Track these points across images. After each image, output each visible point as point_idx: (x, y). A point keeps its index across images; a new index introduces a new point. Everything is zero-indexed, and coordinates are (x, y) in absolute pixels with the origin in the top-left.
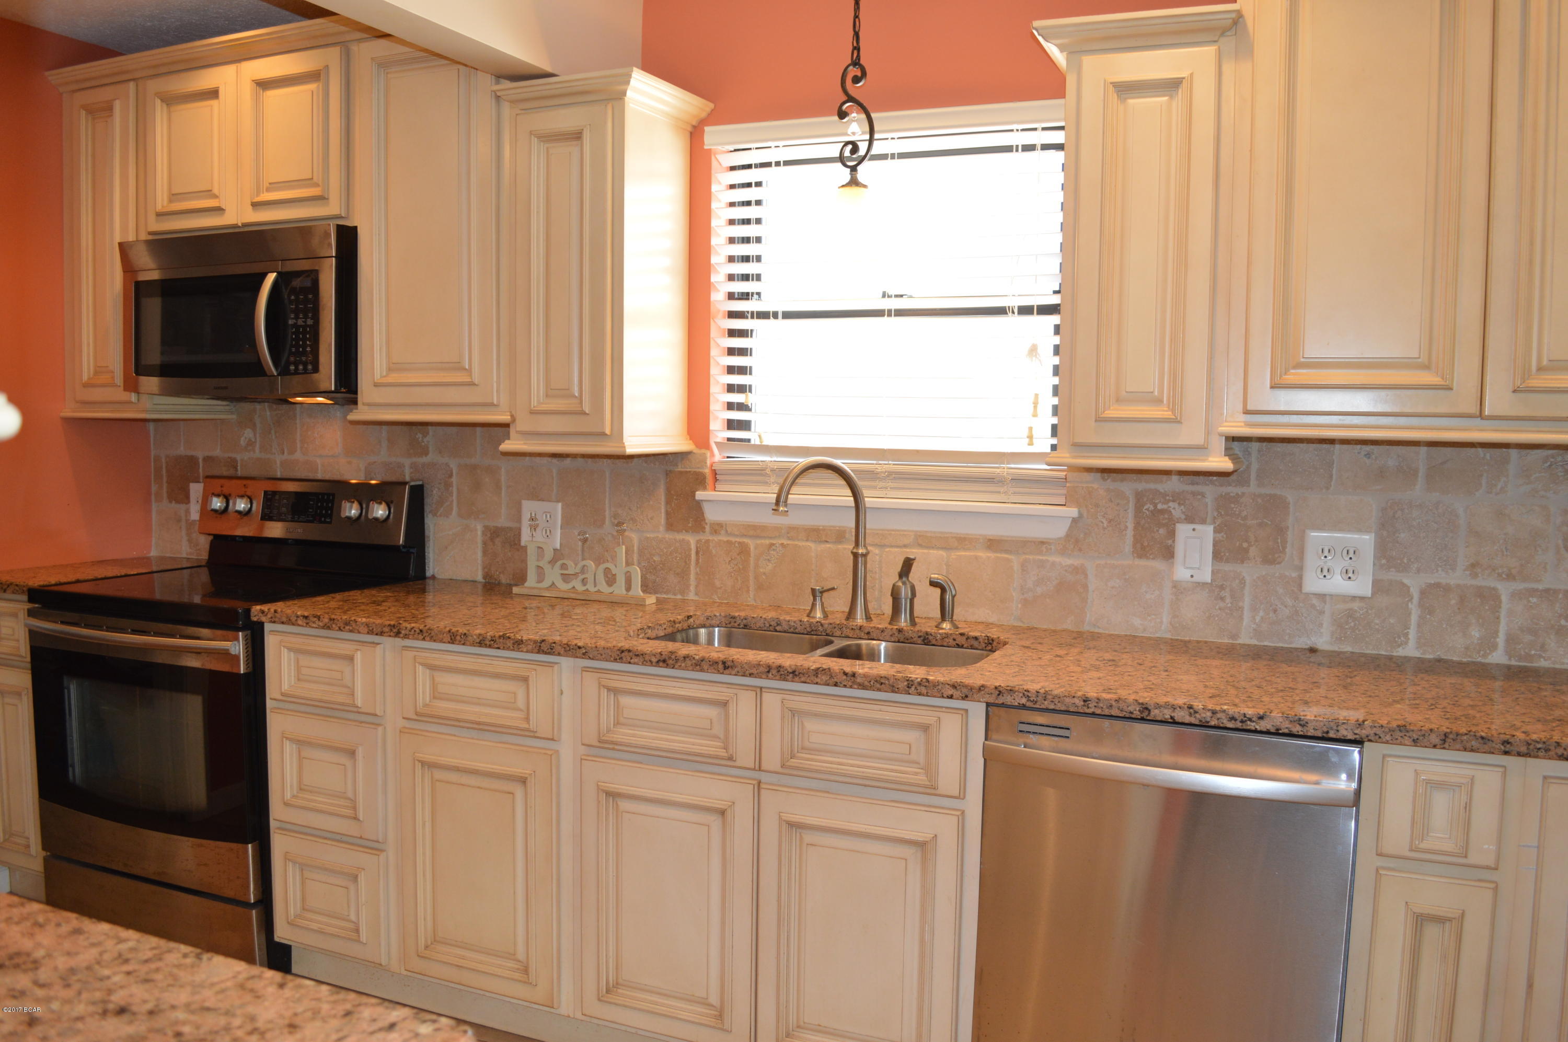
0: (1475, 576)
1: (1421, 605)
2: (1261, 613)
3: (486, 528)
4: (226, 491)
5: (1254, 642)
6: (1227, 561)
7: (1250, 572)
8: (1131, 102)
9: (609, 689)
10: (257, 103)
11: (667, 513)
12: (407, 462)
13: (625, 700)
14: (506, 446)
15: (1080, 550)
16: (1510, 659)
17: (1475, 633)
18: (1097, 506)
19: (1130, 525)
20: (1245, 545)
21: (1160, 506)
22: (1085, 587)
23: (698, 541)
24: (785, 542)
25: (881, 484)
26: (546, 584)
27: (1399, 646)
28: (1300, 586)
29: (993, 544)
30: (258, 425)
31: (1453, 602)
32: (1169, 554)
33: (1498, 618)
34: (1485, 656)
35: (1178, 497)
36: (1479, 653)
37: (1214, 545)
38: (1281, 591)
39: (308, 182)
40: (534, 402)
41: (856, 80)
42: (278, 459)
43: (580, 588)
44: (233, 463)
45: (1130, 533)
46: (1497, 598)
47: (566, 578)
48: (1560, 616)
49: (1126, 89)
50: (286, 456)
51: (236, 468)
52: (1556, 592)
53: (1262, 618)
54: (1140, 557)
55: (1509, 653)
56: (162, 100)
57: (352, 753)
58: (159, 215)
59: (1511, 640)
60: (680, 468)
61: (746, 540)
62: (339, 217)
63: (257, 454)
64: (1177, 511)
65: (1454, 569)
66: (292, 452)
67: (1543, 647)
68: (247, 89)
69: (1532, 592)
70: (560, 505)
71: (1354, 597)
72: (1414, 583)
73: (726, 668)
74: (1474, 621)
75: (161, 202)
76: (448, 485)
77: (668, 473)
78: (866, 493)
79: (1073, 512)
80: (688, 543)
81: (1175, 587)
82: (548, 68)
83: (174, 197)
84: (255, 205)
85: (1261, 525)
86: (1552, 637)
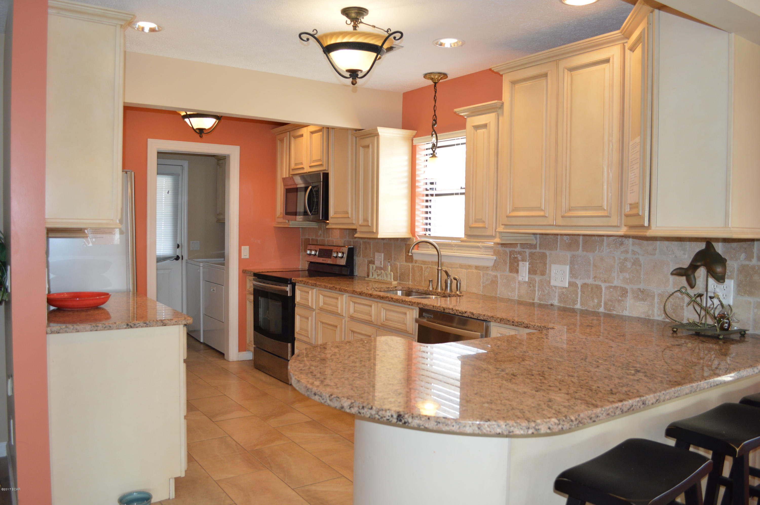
0: (595, 281)
1: (581, 291)
2: (540, 292)
3: (368, 261)
4: (312, 248)
5: (538, 302)
6: (532, 274)
7: (537, 278)
8: (478, 131)
9: (353, 302)
10: (311, 137)
11: (406, 257)
12: (352, 240)
13: (356, 305)
14: (356, 235)
15: (496, 270)
16: (605, 311)
17: (596, 301)
18: (500, 255)
19: (508, 262)
20: (536, 269)
21: (515, 256)
22: (497, 282)
23: (412, 265)
24: (431, 266)
25: (454, 248)
26: (373, 277)
27: (576, 304)
28: (550, 283)
29: (477, 268)
30: (322, 230)
31: (590, 290)
32: (517, 272)
33: (602, 296)
34: (598, 309)
35: (520, 253)
36: (597, 308)
37: (529, 269)
38: (545, 285)
39: (319, 160)
40: (360, 223)
41: (435, 125)
42: (326, 239)
43: (380, 278)
44: (317, 240)
45: (508, 264)
46: (601, 289)
47: (378, 275)
48: (619, 295)
49: (477, 127)
50: (328, 239)
51: (317, 242)
52: (618, 287)
53: (541, 293)
54: (511, 272)
55: (605, 308)
56: (293, 137)
57: (308, 318)
58: (293, 170)
59: (605, 304)
60: (408, 243)
61: (422, 265)
62: (325, 170)
63: (322, 238)
64: (519, 258)
65: (590, 278)
66: (329, 237)
67: (614, 307)
68: (309, 133)
69: (611, 287)
70: (383, 254)
71: (564, 287)
72: (579, 283)
73: (371, 296)
74: (595, 297)
75: (293, 166)
76: (360, 248)
77: (406, 244)
78: (441, 250)
79: (495, 257)
80: (410, 266)
81: (519, 282)
82: (361, 128)
83: (296, 164)
84: (310, 167)
85: (540, 262)
86: (617, 303)
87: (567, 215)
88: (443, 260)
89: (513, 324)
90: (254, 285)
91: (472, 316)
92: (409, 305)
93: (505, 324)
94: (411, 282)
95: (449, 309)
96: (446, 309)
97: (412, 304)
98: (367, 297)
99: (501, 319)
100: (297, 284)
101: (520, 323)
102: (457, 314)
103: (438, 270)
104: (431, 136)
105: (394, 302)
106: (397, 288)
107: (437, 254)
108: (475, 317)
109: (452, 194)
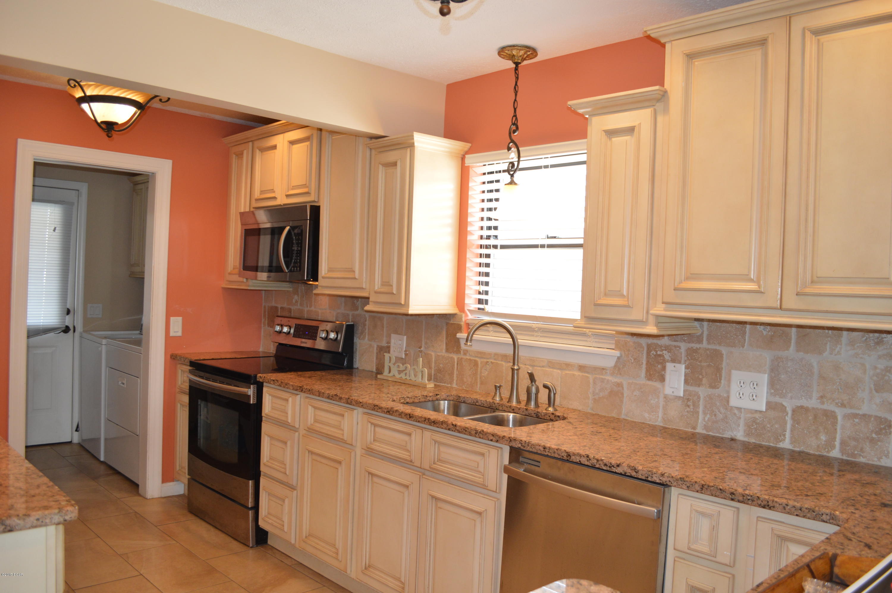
0: (823, 403)
1: (793, 419)
2: (708, 416)
3: (378, 346)
4: (282, 323)
5: (704, 432)
6: (692, 385)
7: (703, 392)
8: (613, 139)
9: (372, 424)
10: (290, 150)
11: (446, 344)
12: (351, 313)
13: (378, 430)
14: (367, 308)
15: (620, 374)
16: (842, 455)
17: (823, 437)
18: (629, 350)
19: (644, 362)
20: (701, 377)
21: (659, 353)
22: (622, 394)
23: (458, 358)
24: (493, 361)
25: (536, 334)
26: (391, 374)
27: (780, 441)
28: (728, 402)
29: (582, 368)
30: (300, 294)
31: (810, 418)
32: (662, 379)
33: (836, 429)
34: (828, 452)
35: (668, 348)
36: (825, 449)
37: (685, 376)
38: (718, 404)
39: (304, 186)
40: (376, 288)
41: (514, 132)
42: (306, 309)
43: (404, 377)
44: (290, 310)
45: (644, 366)
46: (835, 417)
47: (400, 372)
48: (872, 431)
49: (611, 133)
50: (308, 308)
51: (291, 312)
52: (870, 416)
53: (709, 418)
54: (649, 380)
55: (842, 451)
56: (259, 150)
57: (285, 443)
58: (257, 200)
59: (843, 443)
60: (451, 322)
61: (477, 359)
62: (314, 202)
63: (299, 307)
64: (667, 356)
65: (811, 398)
66: (311, 307)
67: (862, 450)
68: (286, 144)
69: (855, 416)
70: (405, 337)
71: (757, 411)
72: (789, 405)
73: (410, 417)
74: (822, 430)
75: (257, 194)
76: (365, 325)
77: (447, 324)
79: (617, 353)
80: (454, 359)
81: (665, 397)
82: (382, 133)
83: (262, 192)
84: (288, 196)
85: (709, 366)
86: (867, 444)
87: (807, 290)
88: (522, 353)
89: (733, 497)
90: (190, 381)
91: (634, 474)
92: (492, 440)
93: (712, 495)
94: (456, 385)
95: (580, 456)
96: (574, 454)
97: (498, 439)
98: (402, 418)
99: (703, 486)
100: (265, 384)
101: (749, 498)
102: (597, 466)
103: (513, 370)
104: (506, 151)
105: (459, 432)
106: (439, 396)
107: (512, 343)
108: (640, 477)
109: (536, 246)
